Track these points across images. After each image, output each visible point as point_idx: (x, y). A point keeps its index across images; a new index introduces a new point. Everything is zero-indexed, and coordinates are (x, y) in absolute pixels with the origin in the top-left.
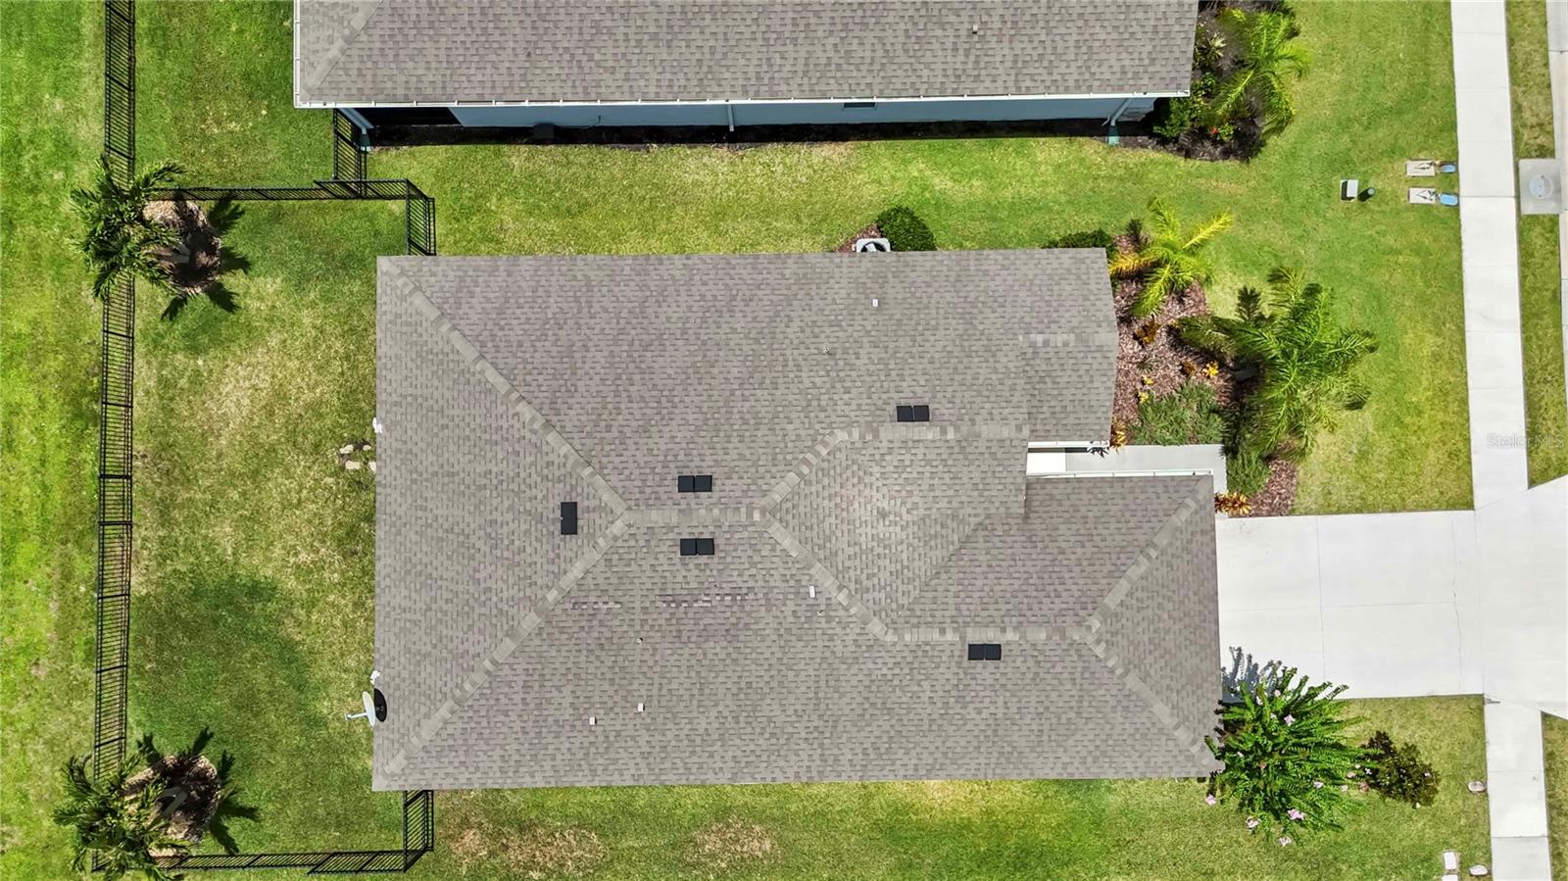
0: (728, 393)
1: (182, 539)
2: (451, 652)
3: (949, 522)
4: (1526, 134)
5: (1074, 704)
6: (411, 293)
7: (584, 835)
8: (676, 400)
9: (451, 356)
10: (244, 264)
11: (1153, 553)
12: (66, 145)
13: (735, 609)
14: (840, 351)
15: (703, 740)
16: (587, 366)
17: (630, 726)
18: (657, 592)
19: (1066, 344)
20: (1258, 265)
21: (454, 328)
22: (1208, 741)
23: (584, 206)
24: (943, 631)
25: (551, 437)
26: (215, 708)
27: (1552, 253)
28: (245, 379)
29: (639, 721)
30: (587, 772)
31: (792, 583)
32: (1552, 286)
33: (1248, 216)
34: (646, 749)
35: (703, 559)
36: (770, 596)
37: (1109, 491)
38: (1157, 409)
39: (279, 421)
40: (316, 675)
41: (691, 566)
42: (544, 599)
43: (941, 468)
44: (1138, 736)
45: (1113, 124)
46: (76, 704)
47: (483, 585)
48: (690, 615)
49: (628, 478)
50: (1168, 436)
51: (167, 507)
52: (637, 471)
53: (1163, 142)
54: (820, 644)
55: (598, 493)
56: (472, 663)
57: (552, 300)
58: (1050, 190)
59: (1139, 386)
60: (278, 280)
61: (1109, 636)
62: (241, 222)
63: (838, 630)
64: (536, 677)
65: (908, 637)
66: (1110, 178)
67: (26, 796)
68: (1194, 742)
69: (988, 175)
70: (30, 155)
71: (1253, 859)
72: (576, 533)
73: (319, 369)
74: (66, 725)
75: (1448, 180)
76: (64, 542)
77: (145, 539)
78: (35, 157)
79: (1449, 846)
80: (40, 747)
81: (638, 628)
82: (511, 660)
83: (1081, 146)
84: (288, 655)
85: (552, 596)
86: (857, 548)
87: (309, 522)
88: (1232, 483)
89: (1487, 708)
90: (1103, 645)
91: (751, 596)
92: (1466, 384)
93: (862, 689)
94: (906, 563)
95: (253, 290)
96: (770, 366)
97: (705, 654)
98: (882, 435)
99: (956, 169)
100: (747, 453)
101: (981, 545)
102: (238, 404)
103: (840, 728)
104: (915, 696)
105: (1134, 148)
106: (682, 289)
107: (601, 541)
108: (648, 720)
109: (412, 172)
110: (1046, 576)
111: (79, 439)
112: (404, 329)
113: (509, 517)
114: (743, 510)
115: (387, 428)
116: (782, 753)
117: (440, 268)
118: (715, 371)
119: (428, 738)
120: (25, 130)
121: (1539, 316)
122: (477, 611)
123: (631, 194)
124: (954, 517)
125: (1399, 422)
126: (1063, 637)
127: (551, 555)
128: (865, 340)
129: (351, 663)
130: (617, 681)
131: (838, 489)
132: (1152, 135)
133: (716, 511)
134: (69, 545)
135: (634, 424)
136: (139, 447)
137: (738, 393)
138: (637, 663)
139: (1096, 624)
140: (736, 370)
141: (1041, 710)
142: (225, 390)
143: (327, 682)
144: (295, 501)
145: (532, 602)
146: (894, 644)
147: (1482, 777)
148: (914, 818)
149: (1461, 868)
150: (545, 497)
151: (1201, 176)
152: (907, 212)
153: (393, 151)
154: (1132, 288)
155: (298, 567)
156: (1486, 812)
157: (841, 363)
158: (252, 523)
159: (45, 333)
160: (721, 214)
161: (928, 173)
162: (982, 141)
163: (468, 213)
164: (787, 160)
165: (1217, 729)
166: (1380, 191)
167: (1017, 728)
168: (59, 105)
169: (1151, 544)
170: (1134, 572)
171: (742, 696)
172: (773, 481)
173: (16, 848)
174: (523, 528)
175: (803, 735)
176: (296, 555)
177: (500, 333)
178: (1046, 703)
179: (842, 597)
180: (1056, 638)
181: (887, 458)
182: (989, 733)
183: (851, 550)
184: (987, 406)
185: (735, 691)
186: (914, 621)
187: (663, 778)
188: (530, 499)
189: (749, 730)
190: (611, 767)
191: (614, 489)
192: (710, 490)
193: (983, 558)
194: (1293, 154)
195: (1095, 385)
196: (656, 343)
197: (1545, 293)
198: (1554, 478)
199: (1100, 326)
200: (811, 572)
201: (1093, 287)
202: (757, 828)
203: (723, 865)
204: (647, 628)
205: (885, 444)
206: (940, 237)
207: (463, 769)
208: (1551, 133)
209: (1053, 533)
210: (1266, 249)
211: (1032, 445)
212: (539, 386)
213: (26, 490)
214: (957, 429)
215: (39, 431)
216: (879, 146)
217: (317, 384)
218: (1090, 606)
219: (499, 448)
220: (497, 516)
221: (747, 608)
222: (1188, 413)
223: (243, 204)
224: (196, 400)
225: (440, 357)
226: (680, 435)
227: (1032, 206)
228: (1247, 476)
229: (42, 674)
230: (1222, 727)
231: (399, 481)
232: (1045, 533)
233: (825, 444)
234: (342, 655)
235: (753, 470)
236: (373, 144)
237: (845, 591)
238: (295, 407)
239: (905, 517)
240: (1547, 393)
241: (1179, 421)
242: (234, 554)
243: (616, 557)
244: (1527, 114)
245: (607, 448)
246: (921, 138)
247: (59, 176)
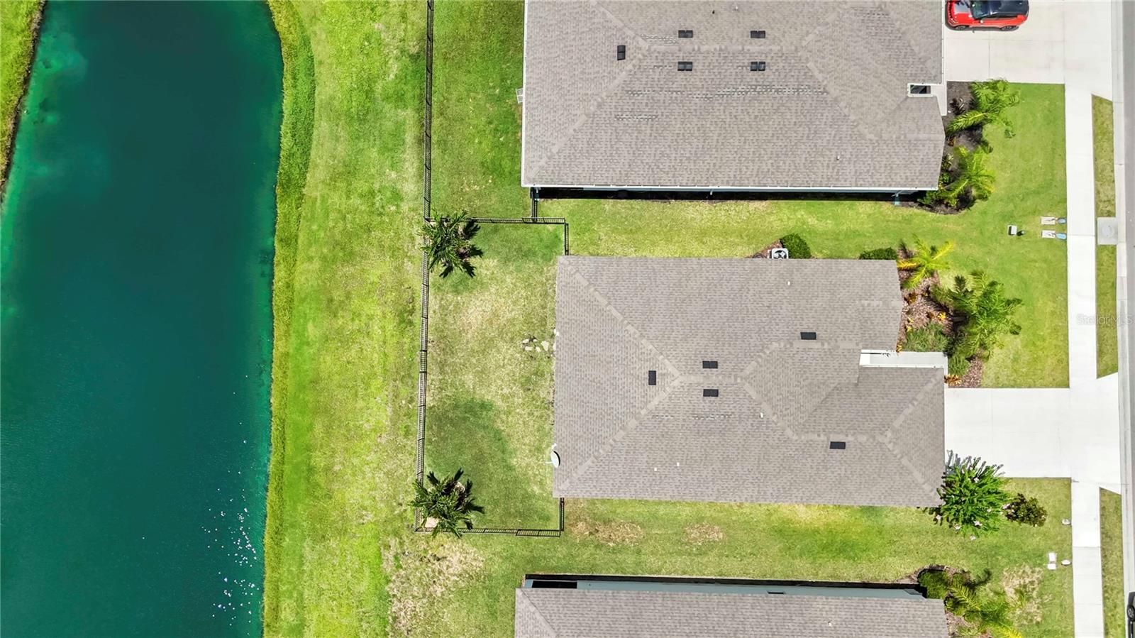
0: (721, 324)
1: (449, 380)
2: (593, 435)
3: (821, 386)
4: (1101, 205)
5: (877, 471)
6: (575, 273)
7: (634, 527)
8: (698, 326)
9: (594, 303)
10: (480, 253)
11: (916, 403)
12: (397, 194)
13: (725, 421)
14: (773, 305)
15: (704, 481)
16: (657, 309)
17: (672, 473)
18: (691, 412)
19: (878, 306)
20: (966, 266)
21: (596, 290)
22: (938, 491)
23: (639, 229)
24: (819, 435)
25: (644, 341)
26: (465, 460)
27: (1113, 264)
28: (479, 306)
29: (676, 470)
30: (650, 493)
31: (752, 411)
32: (1112, 280)
33: (962, 241)
34: (678, 484)
35: (713, 398)
36: (742, 416)
37: (895, 373)
38: (915, 334)
39: (495, 327)
40: (511, 447)
41: (707, 402)
42: (639, 413)
43: (820, 361)
44: (906, 487)
45: (897, 196)
46: (400, 456)
47: (609, 406)
48: (704, 423)
49: (679, 361)
50: (920, 348)
51: (443, 365)
52: (683, 358)
53: (921, 205)
54: (762, 439)
55: (666, 367)
56: (603, 441)
57: (638, 278)
58: (866, 226)
59: (906, 323)
60: (495, 261)
61: (895, 440)
62: (479, 233)
63: (771, 433)
64: (632, 448)
65: (803, 437)
66: (895, 221)
67: (374, 498)
68: (932, 491)
69: (835, 217)
70: (379, 197)
71: (955, 552)
72: (655, 384)
73: (514, 303)
74: (395, 465)
75: (1062, 228)
76: (395, 380)
77: (432, 380)
78: (381, 199)
79: (1051, 550)
80: (382, 475)
81: (680, 428)
82: (623, 440)
83: (881, 206)
84: (498, 437)
85: (643, 412)
86: (781, 397)
87: (508, 374)
88: (951, 371)
89: (1073, 484)
90: (892, 444)
91: (733, 416)
92: (1067, 326)
93: (779, 460)
94: (802, 404)
95: (484, 266)
96: (740, 311)
97: (709, 441)
98: (794, 346)
99: (820, 215)
100: (733, 352)
101: (836, 397)
102: (476, 319)
103: (768, 478)
104: (804, 465)
105: (907, 207)
106: (698, 274)
107: (667, 388)
108: (680, 470)
109: (558, 211)
110: (866, 412)
111: (402, 332)
112: (571, 289)
113: (622, 376)
114: (733, 377)
115: (562, 334)
116: (740, 488)
117: (586, 262)
118: (715, 313)
119: (581, 474)
120: (377, 186)
121: (1105, 294)
122: (606, 417)
123: (661, 224)
124: (824, 384)
125: (1034, 344)
126: (874, 440)
127: (643, 394)
128: (785, 301)
129: (527, 441)
130: (668, 452)
131: (773, 369)
132: (916, 202)
133: (720, 377)
134: (397, 382)
135: (680, 337)
136: (430, 337)
137: (727, 323)
138: (678, 444)
139: (889, 434)
140: (724, 313)
141: (861, 473)
142: (470, 311)
143: (516, 450)
144: (502, 364)
145: (635, 415)
146: (796, 440)
147: (1069, 518)
148: (792, 526)
149: (1057, 561)
150: (641, 368)
151: (939, 221)
152: (797, 237)
153: (550, 201)
154: (905, 274)
155: (503, 395)
156: (1071, 534)
157: (774, 311)
158: (482, 373)
159: (386, 282)
160: (704, 233)
161: (805, 216)
162: (833, 202)
163: (584, 231)
164: (737, 209)
165: (942, 486)
166: (1028, 231)
167: (849, 481)
168: (393, 175)
169: (914, 399)
170: (907, 411)
171: (724, 462)
172: (745, 365)
173: (370, 522)
174: (629, 381)
175: (751, 481)
176: (502, 389)
177: (616, 293)
178: (864, 470)
179: (774, 418)
180: (871, 440)
181: (796, 356)
182: (837, 482)
183: (778, 397)
184: (843, 333)
185: (721, 459)
186: (806, 430)
187: (684, 497)
188: (633, 369)
189: (726, 477)
190: (661, 491)
191: (674, 365)
192: (717, 368)
193: (837, 402)
194: (985, 213)
195: (891, 324)
196: (687, 299)
197: (1108, 283)
198: (1109, 374)
199: (893, 298)
200: (762, 406)
201: (890, 279)
202: (716, 527)
203: (700, 544)
204: (684, 428)
205: (795, 349)
206: (814, 252)
207: (594, 489)
208: (1114, 205)
209: (870, 393)
210: (970, 258)
211: (863, 351)
212: (636, 318)
213: (376, 355)
214: (829, 344)
215: (383, 328)
216: (782, 203)
217: (513, 310)
218: (887, 426)
219: (617, 345)
220: (616, 375)
221: (730, 421)
222: (930, 337)
223: (480, 225)
224: (457, 316)
225: (589, 303)
226: (702, 342)
227: (856, 233)
228: (958, 368)
229: (383, 441)
230: (944, 484)
231: (567, 358)
232: (865, 392)
233: (768, 348)
234: (523, 437)
235: (736, 359)
236: (541, 197)
237: (776, 416)
238: (502, 321)
239: (802, 382)
240: (1108, 332)
241: (926, 341)
242: (474, 388)
243: (673, 396)
244: (1102, 195)
245: (669, 347)
246: (803, 200)
247: (393, 208)
